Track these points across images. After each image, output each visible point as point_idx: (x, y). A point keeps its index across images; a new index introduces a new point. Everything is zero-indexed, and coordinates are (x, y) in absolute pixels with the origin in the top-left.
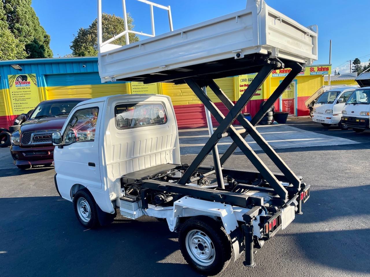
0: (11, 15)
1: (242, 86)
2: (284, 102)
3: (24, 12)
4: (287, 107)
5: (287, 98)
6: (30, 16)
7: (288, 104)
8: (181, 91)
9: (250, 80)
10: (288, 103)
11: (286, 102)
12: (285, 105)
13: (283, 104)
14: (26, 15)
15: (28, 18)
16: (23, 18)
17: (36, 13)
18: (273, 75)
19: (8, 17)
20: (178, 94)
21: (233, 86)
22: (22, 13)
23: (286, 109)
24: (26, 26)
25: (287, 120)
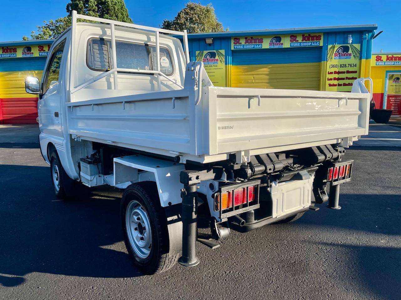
0: (102, 6)
1: (331, 73)
2: (390, 98)
3: (113, 3)
4: (393, 105)
5: (394, 93)
6: (120, 7)
7: (395, 102)
8: (254, 78)
9: (342, 66)
10: (396, 100)
11: (392, 100)
12: (391, 103)
13: (389, 101)
14: (115, 6)
15: (118, 10)
16: (112, 10)
17: (125, 5)
18: (377, 63)
19: (99, 8)
20: (250, 81)
21: (319, 73)
22: (112, 4)
23: (392, 107)
24: (115, 17)
25: (390, 121)
